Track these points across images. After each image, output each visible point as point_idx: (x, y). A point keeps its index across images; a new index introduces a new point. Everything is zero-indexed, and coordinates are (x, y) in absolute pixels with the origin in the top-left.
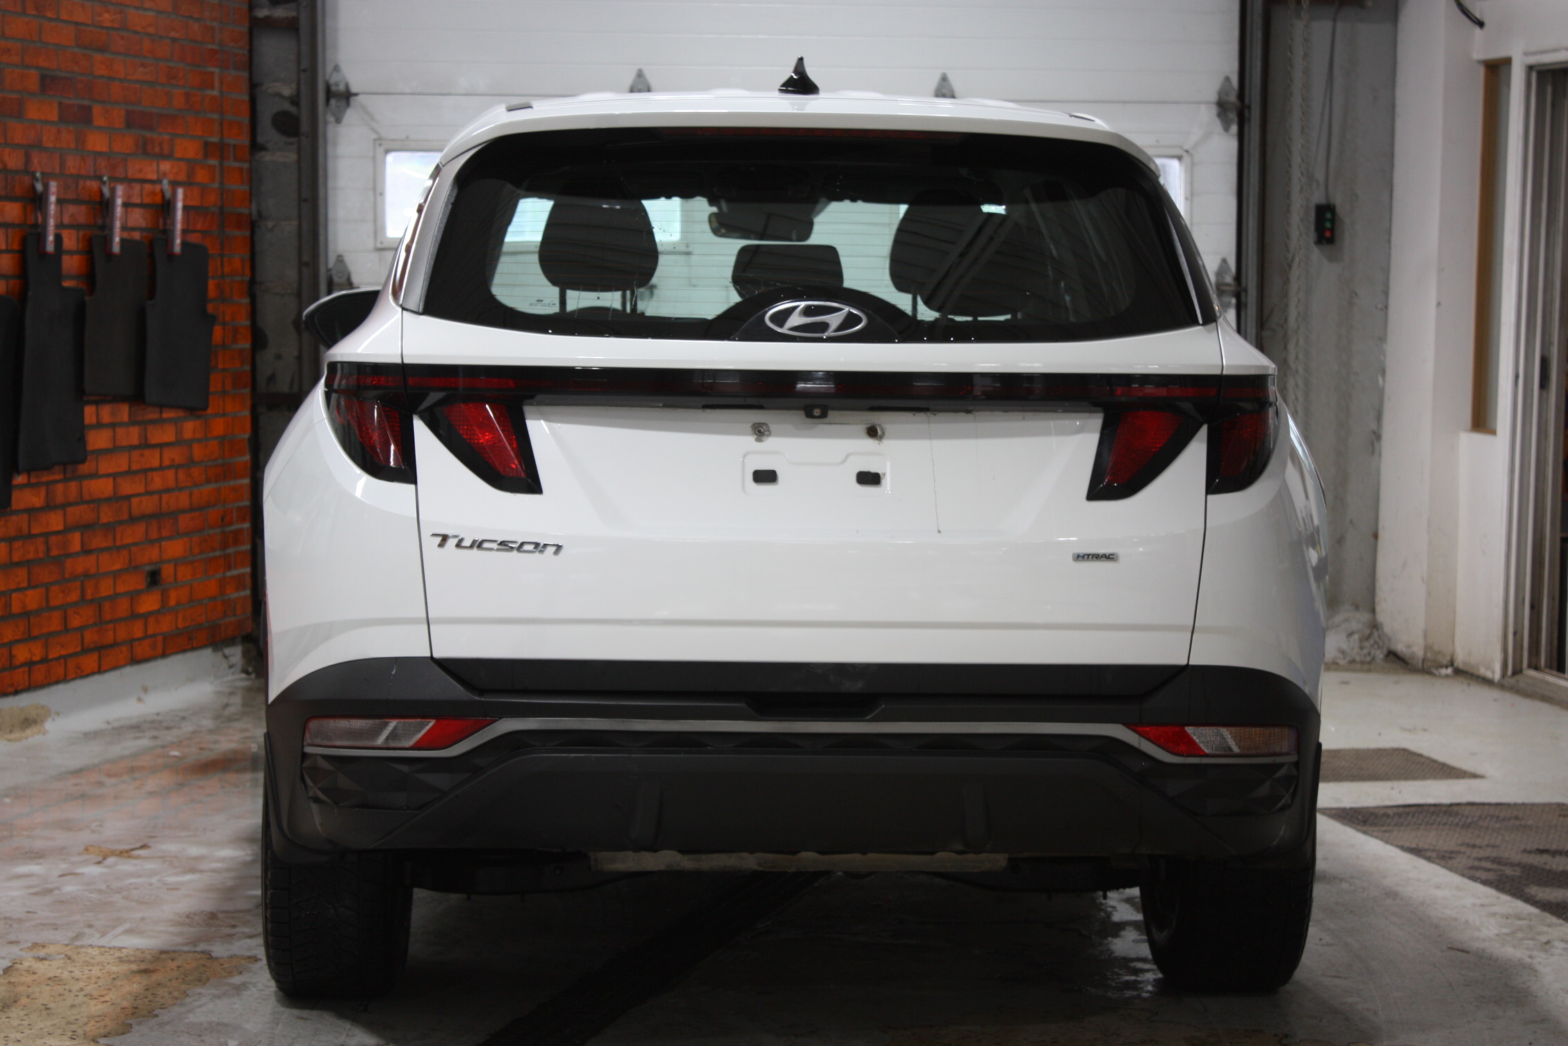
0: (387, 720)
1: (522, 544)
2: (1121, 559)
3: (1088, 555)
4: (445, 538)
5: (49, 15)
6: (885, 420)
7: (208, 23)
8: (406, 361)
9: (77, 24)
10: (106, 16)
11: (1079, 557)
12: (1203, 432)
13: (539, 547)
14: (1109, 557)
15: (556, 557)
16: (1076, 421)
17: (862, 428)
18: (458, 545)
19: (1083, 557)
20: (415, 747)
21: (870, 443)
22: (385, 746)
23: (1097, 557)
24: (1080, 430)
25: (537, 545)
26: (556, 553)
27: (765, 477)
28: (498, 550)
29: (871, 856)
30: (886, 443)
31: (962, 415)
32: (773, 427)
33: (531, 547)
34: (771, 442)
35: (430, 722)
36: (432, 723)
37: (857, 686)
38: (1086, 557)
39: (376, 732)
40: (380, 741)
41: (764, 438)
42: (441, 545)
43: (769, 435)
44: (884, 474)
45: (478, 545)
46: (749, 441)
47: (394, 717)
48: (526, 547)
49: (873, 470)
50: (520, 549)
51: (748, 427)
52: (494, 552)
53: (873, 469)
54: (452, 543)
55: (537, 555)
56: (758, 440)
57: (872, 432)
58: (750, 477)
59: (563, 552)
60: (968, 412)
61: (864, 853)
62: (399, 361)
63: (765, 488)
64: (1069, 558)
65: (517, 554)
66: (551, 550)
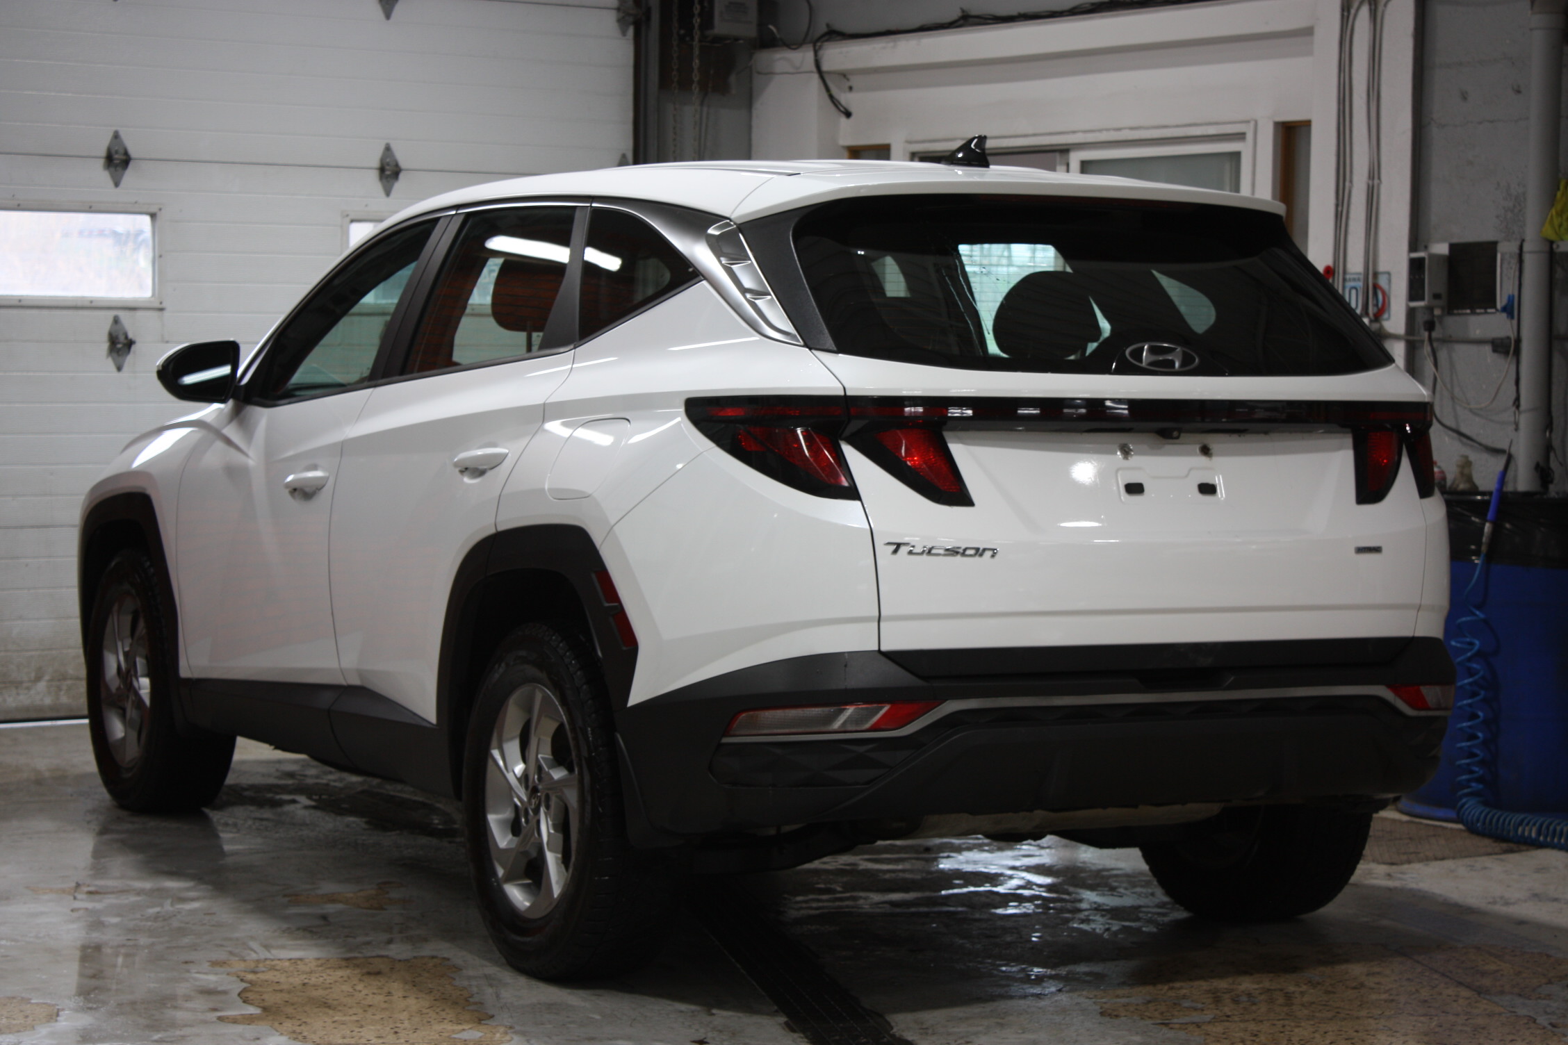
0: (843, 707)
1: (965, 550)
2: (1384, 551)
3: (1364, 548)
4: (899, 545)
6: (1214, 441)
8: (849, 393)
11: (1360, 550)
13: (979, 552)
14: (1377, 550)
15: (992, 560)
16: (1335, 440)
17: (1197, 448)
18: (910, 553)
20: (874, 729)
21: (1202, 460)
22: (843, 729)
23: (1369, 550)
24: (1340, 448)
25: (977, 549)
26: (993, 556)
27: (1134, 489)
28: (945, 555)
30: (1215, 459)
31: (1262, 436)
32: (1134, 447)
33: (972, 552)
34: (1134, 460)
35: (884, 707)
36: (886, 708)
37: (1208, 662)
38: (1363, 550)
39: (832, 718)
40: (837, 725)
41: (1129, 456)
42: (895, 551)
43: (1133, 454)
44: (1217, 486)
45: (928, 551)
46: (1119, 459)
47: (851, 703)
48: (968, 552)
49: (1210, 482)
50: (963, 554)
51: (1119, 447)
52: (941, 557)
54: (904, 550)
55: (977, 558)
56: (1125, 458)
57: (1206, 451)
58: (1122, 490)
59: (998, 555)
60: (1266, 433)
62: (842, 393)
63: (1136, 498)
64: (1353, 551)
65: (959, 558)
66: (988, 554)
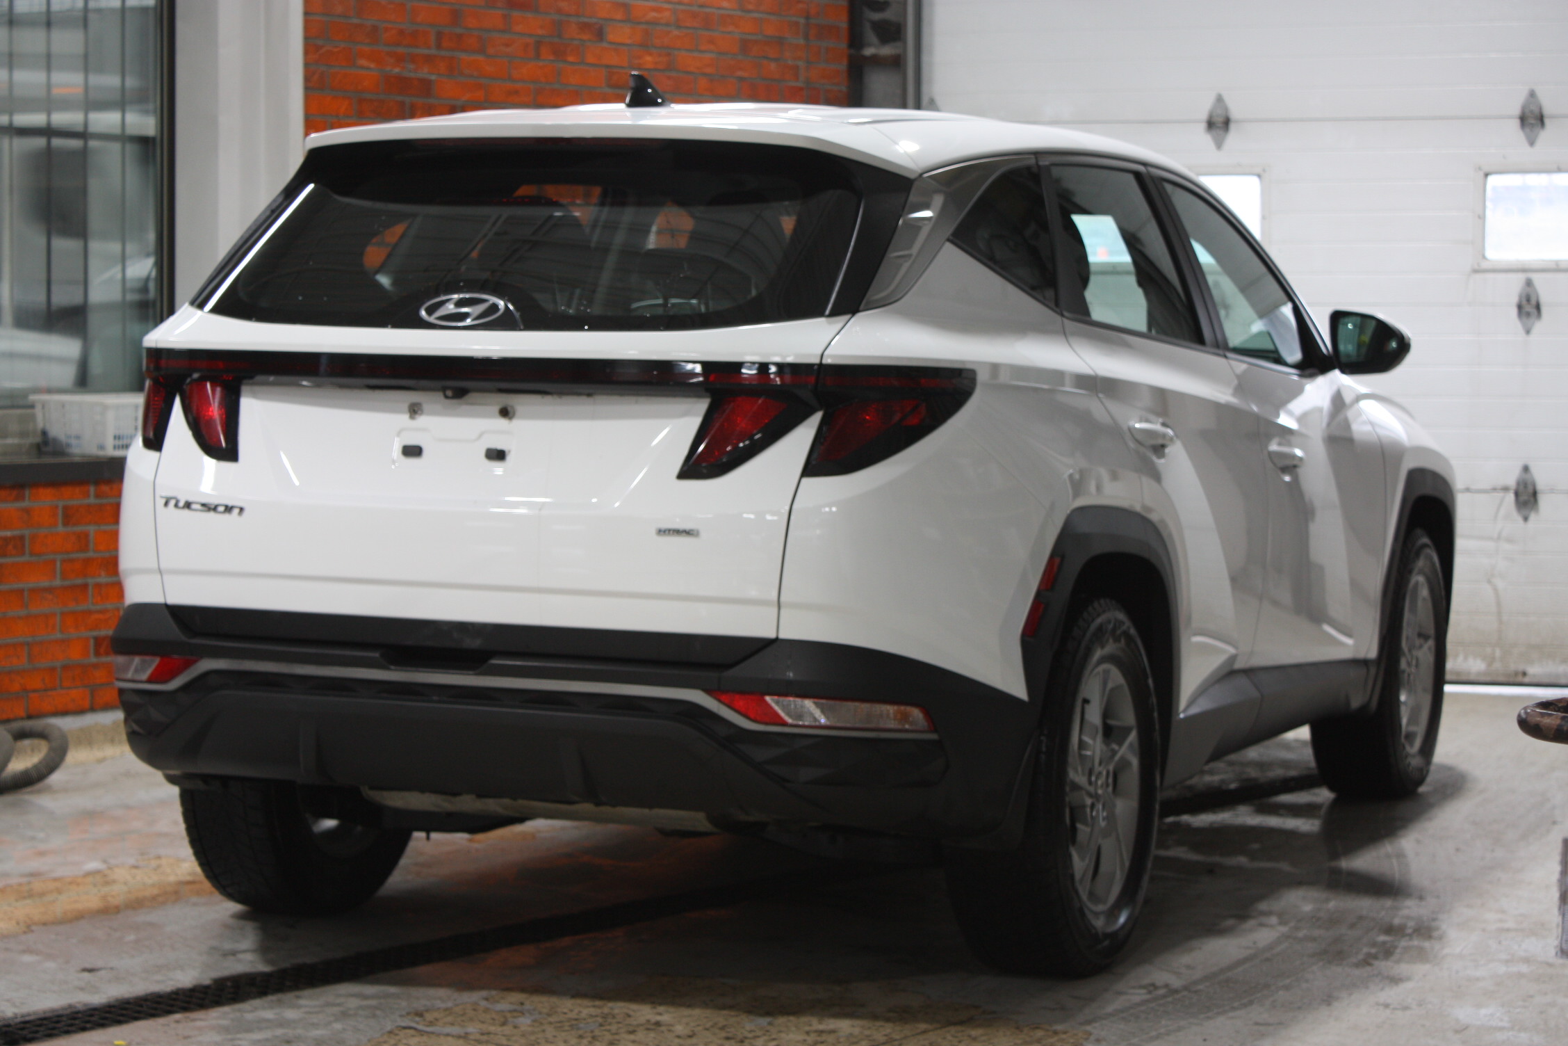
0: (134, 657)
1: (218, 506)
2: (703, 534)
3: (669, 530)
4: (168, 499)
5: (571, 59)
6: (521, 403)
7: (790, 62)
9: (608, 66)
10: (649, 58)
11: (661, 532)
12: (816, 419)
13: (228, 509)
15: (238, 518)
16: (681, 405)
17: (496, 409)
18: (176, 506)
19: (665, 531)
20: (148, 681)
21: (502, 423)
22: (133, 679)
23: (677, 532)
24: (685, 414)
25: (227, 507)
26: (240, 514)
27: (412, 451)
28: (200, 510)
29: (520, 802)
30: (515, 422)
31: (584, 399)
32: (425, 407)
33: (222, 509)
34: (423, 420)
36: (157, 660)
37: (475, 643)
38: (667, 532)
40: (130, 674)
41: (417, 416)
42: (167, 505)
43: (422, 413)
44: (509, 451)
45: (188, 505)
46: (403, 419)
47: (137, 653)
48: (220, 509)
50: (215, 510)
51: (406, 406)
52: (196, 512)
53: (500, 446)
54: (172, 503)
55: (227, 516)
56: (412, 417)
57: (505, 413)
58: (399, 451)
59: (246, 513)
60: (589, 395)
61: (515, 799)
63: (413, 462)
64: (654, 532)
65: (212, 514)
66: (236, 511)
